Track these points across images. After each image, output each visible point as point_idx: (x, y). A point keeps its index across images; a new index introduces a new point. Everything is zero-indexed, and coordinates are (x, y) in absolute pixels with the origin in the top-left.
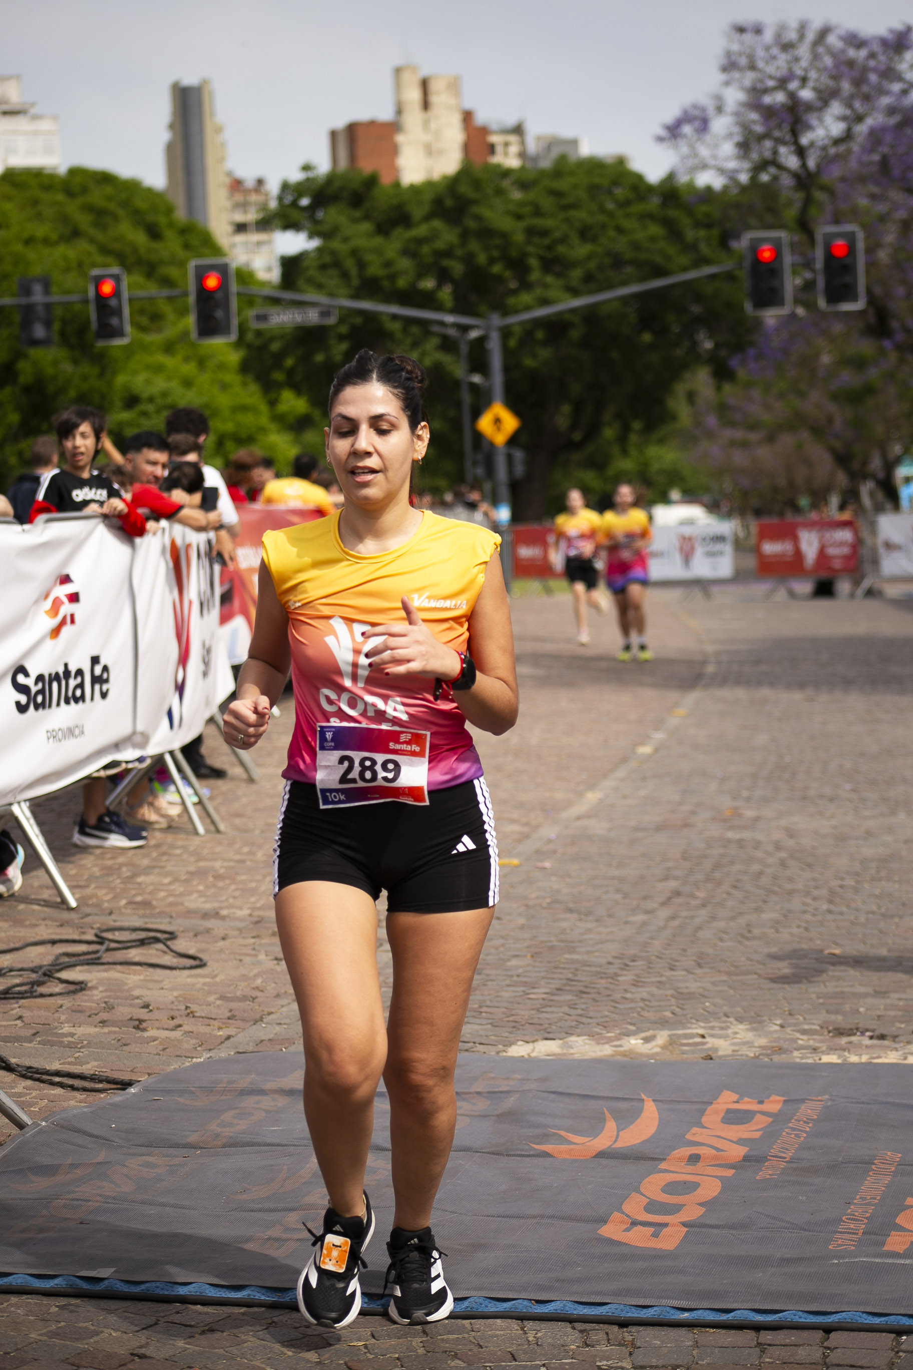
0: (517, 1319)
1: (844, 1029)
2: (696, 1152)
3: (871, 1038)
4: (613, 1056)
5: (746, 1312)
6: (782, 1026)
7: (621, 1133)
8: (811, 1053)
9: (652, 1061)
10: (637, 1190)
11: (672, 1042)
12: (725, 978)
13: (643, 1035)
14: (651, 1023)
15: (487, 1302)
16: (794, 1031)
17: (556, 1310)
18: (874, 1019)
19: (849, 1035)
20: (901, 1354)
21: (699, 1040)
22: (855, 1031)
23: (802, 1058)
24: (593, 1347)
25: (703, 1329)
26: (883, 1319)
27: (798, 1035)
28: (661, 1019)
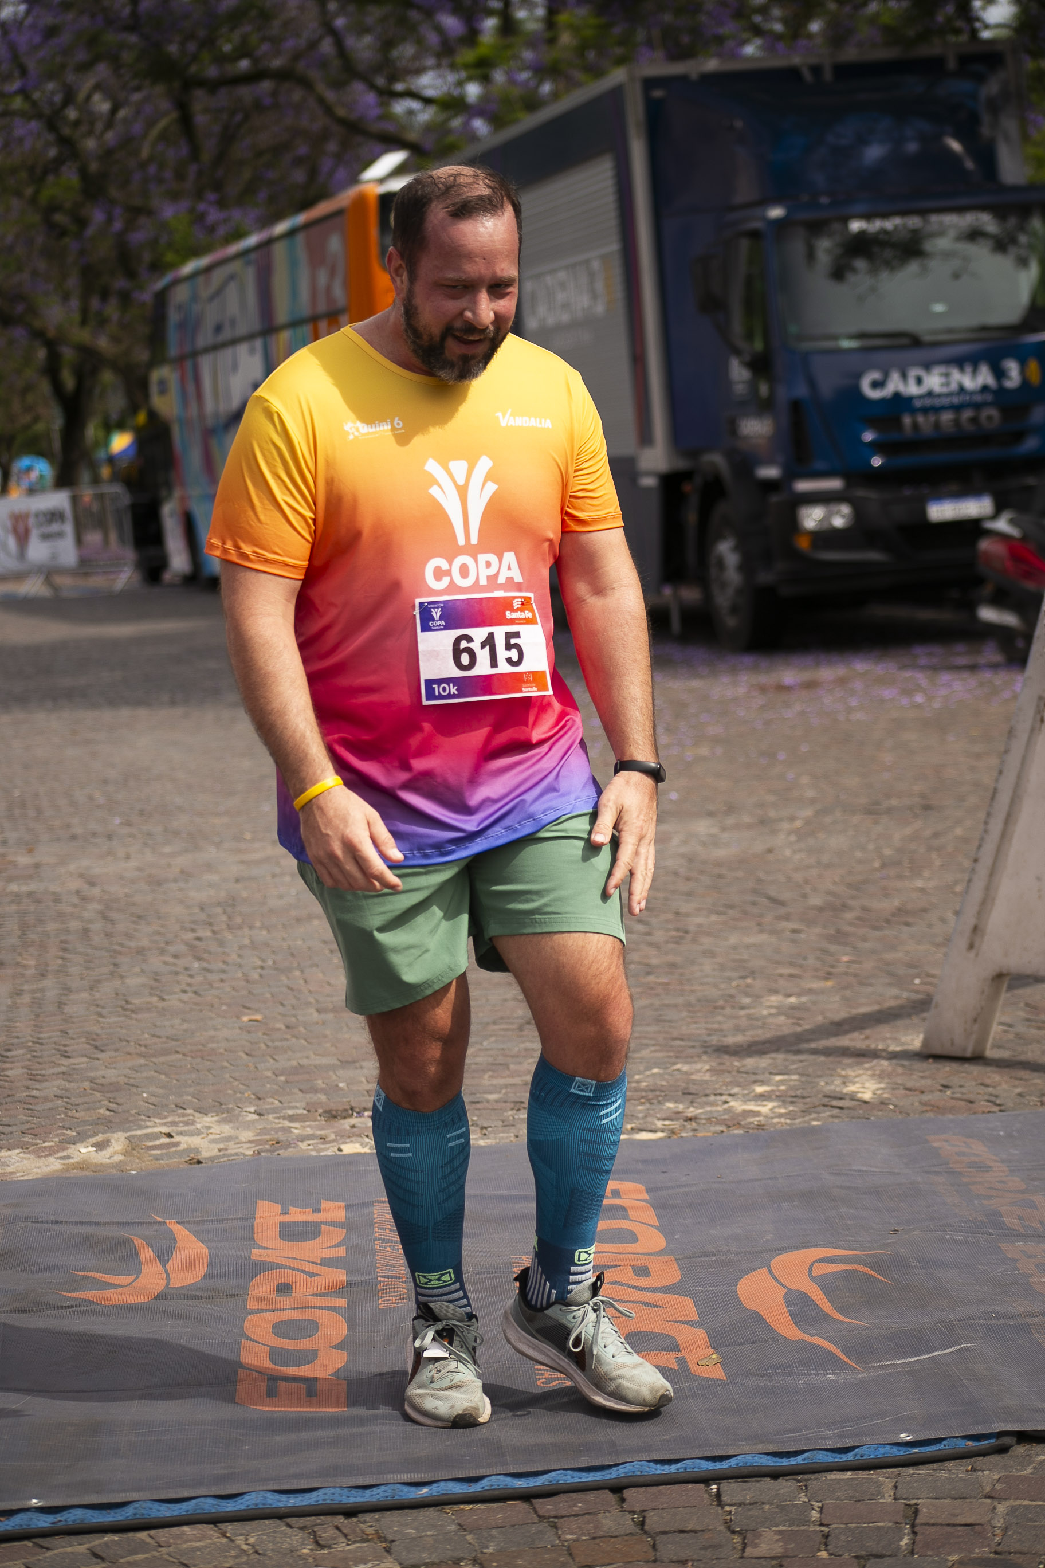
0: (208, 1523)
1: (337, 1111)
4: (62, 1170)
5: (501, 1477)
6: (260, 1114)
7: (169, 1268)
8: (323, 1144)
9: (134, 1172)
10: (246, 1337)
11: (134, 1146)
12: (142, 1061)
13: (93, 1140)
14: (92, 1125)
15: (156, 1505)
16: (278, 1118)
17: (256, 1505)
18: (364, 1096)
19: (345, 1118)
20: (727, 1508)
21: (167, 1140)
22: (350, 1112)
23: (316, 1151)
24: (330, 1547)
25: (456, 1507)
26: (679, 1465)
27: (287, 1123)
28: (99, 1118)
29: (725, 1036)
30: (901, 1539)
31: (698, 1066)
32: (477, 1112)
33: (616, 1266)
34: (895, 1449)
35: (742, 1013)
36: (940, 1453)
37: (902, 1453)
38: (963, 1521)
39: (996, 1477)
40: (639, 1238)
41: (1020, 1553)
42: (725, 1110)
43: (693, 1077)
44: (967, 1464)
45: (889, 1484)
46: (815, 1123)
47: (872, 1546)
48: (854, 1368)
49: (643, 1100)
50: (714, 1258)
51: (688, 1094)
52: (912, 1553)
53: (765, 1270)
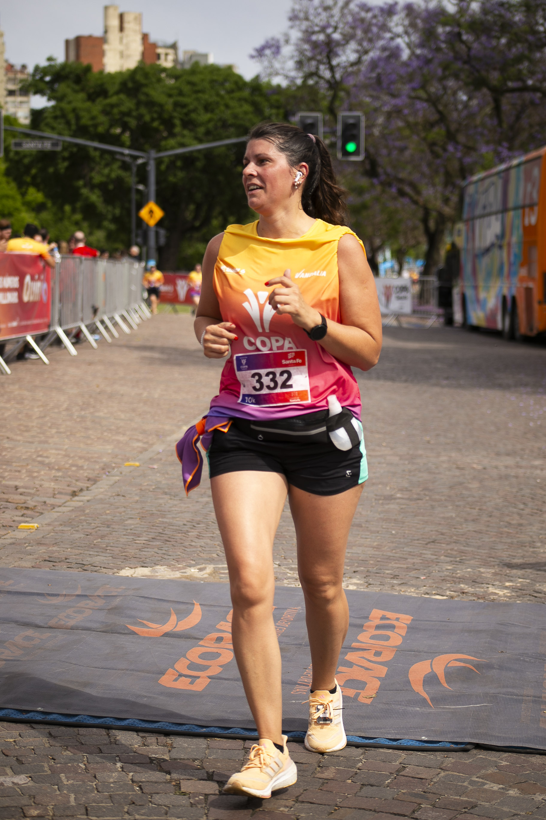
0: (105, 728)
2: (221, 636)
4: (180, 578)
5: (239, 729)
6: (279, 565)
7: (179, 623)
8: (294, 581)
9: (202, 582)
10: (184, 656)
11: (215, 571)
13: (199, 567)
14: (204, 560)
16: (286, 568)
23: (288, 584)
24: (148, 746)
25: (213, 738)
27: (288, 571)
28: (210, 558)
29: (514, 559)
30: (387, 780)
31: (489, 570)
32: (374, 577)
33: (369, 650)
34: (418, 743)
35: (531, 550)
36: (435, 747)
37: (420, 745)
38: (420, 776)
39: (453, 761)
40: (390, 640)
41: (434, 794)
42: (484, 591)
43: (483, 575)
44: (445, 754)
45: (403, 757)
46: (518, 602)
47: (372, 781)
48: (430, 707)
49: (452, 582)
50: (413, 653)
51: (474, 582)
52: (388, 787)
53: (430, 660)
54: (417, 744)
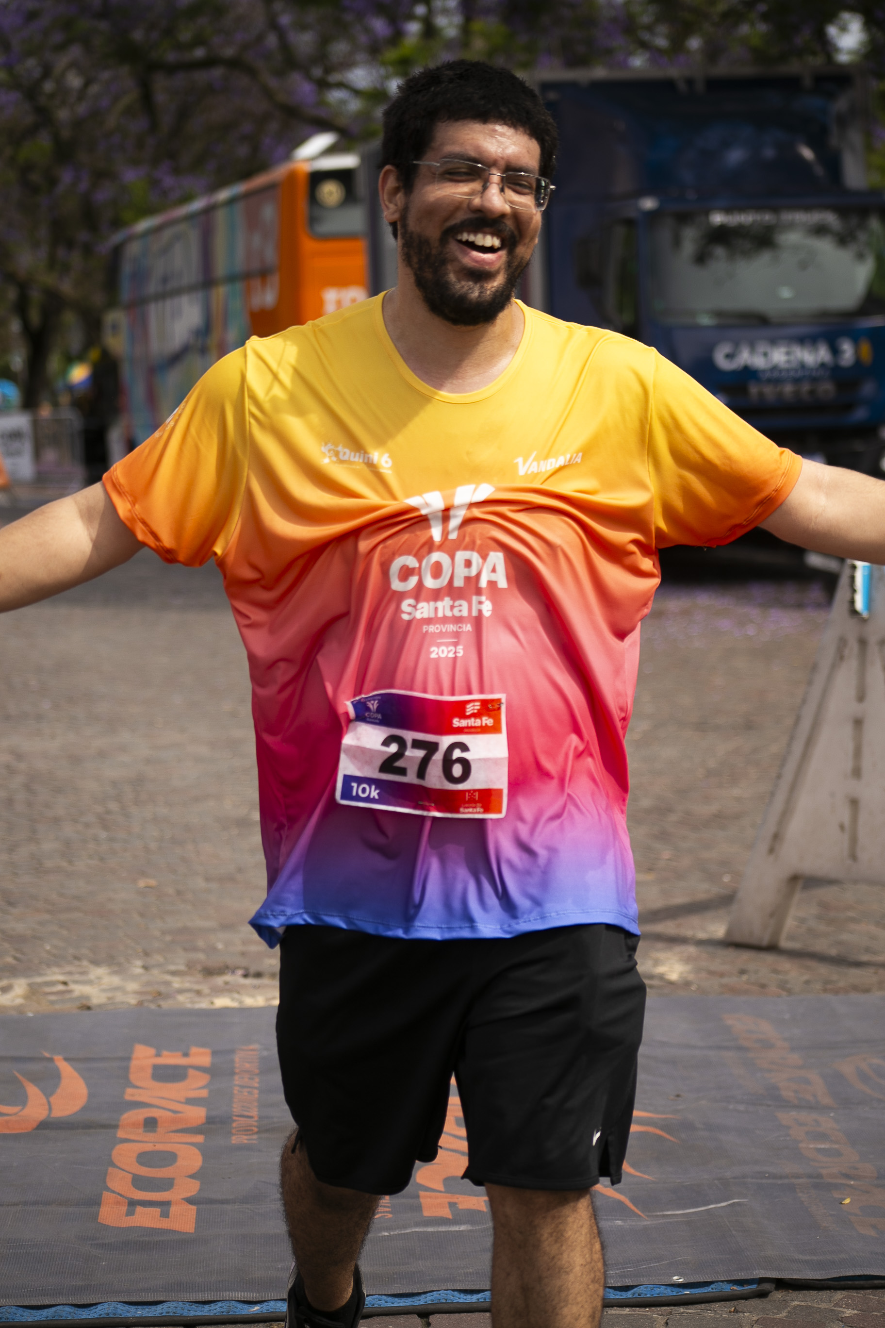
1: (213, 968)
3: (246, 976)
6: (146, 969)
7: (52, 1099)
8: (197, 997)
10: (112, 1164)
11: (33, 991)
12: (48, 917)
15: (21, 1311)
16: (161, 972)
17: (108, 1314)
18: (235, 956)
19: (221, 974)
21: (63, 987)
22: (226, 970)
23: (192, 1002)
26: (480, 1295)
27: (168, 978)
28: (6, 965)
34: (669, 1289)
36: (707, 1295)
37: (675, 1294)
39: (755, 1318)
44: (731, 1306)
45: (661, 1320)
48: (639, 1216)
54: (670, 1293)
